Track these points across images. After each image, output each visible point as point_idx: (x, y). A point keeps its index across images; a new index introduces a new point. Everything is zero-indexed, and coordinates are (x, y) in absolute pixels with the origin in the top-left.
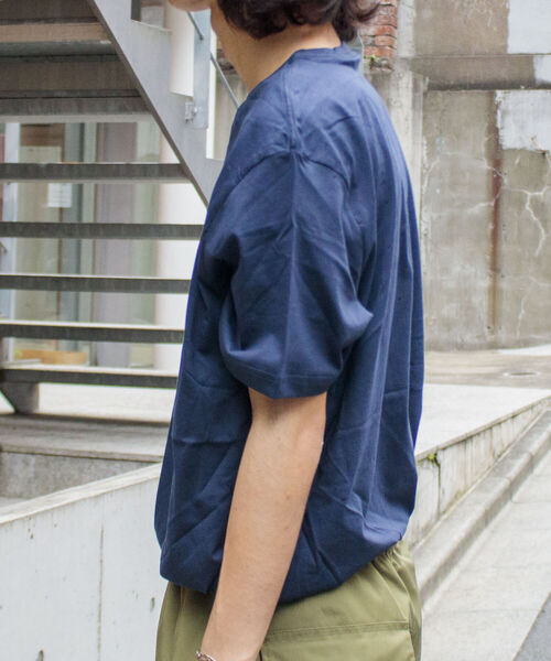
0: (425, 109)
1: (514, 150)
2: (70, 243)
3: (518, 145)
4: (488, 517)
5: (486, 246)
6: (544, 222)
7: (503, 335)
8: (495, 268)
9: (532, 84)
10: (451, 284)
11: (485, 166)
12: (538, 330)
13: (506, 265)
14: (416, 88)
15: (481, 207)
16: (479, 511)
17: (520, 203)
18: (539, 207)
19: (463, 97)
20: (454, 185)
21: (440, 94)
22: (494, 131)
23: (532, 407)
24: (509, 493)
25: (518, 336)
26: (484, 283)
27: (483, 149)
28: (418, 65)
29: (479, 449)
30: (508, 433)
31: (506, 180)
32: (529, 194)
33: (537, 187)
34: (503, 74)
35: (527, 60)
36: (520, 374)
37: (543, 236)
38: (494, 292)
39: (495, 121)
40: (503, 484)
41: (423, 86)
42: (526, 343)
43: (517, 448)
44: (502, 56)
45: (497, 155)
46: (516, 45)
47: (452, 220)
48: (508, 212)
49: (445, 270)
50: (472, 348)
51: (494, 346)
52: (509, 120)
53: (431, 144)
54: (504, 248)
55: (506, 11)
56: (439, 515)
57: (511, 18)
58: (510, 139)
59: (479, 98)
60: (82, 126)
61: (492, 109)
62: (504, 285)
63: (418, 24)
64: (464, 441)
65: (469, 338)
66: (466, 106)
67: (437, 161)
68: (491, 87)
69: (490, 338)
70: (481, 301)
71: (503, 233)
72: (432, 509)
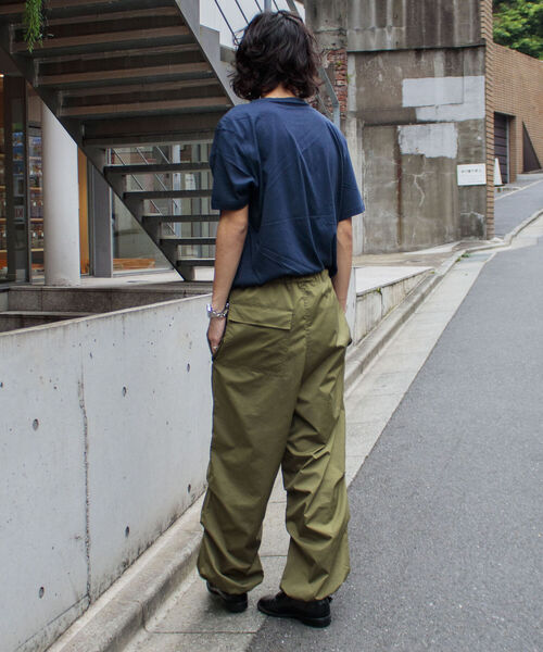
0: (363, 136)
1: (407, 155)
2: (196, 199)
3: (409, 152)
4: (404, 318)
5: (395, 202)
6: (423, 189)
7: (405, 246)
8: (400, 213)
9: (415, 122)
10: (378, 222)
11: (393, 163)
12: (422, 242)
13: (405, 212)
14: (358, 126)
15: (392, 183)
16: (400, 316)
17: (412, 180)
18: (420, 182)
19: (382, 129)
20: (378, 173)
21: (370, 129)
22: (397, 146)
23: (421, 273)
24: (413, 309)
25: (412, 246)
26: (396, 220)
27: (392, 155)
28: (358, 115)
29: (398, 289)
30: (411, 284)
31: (404, 170)
32: (416, 176)
33: (419, 173)
34: (401, 117)
35: (412, 110)
36: (415, 261)
37: (423, 197)
38: (400, 225)
39: (397, 141)
40: (410, 305)
41: (361, 125)
42: (417, 249)
43: (415, 291)
44: (400, 108)
45: (399, 157)
46: (407, 103)
47: (378, 191)
48: (406, 186)
49: (375, 215)
50: (391, 252)
51: (401, 251)
52: (404, 140)
53: (367, 153)
54: (405, 203)
55: (401, 86)
56: (382, 317)
57: (404, 90)
58: (405, 149)
59: (389, 130)
60: (199, 146)
61: (396, 135)
62: (405, 221)
63: (358, 94)
64: (392, 285)
65: (388, 248)
66: (383, 134)
67: (370, 162)
68: (395, 124)
69: (399, 247)
70: (394, 229)
71: (404, 195)
72: (379, 314)
